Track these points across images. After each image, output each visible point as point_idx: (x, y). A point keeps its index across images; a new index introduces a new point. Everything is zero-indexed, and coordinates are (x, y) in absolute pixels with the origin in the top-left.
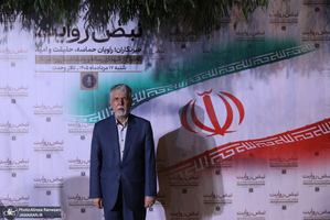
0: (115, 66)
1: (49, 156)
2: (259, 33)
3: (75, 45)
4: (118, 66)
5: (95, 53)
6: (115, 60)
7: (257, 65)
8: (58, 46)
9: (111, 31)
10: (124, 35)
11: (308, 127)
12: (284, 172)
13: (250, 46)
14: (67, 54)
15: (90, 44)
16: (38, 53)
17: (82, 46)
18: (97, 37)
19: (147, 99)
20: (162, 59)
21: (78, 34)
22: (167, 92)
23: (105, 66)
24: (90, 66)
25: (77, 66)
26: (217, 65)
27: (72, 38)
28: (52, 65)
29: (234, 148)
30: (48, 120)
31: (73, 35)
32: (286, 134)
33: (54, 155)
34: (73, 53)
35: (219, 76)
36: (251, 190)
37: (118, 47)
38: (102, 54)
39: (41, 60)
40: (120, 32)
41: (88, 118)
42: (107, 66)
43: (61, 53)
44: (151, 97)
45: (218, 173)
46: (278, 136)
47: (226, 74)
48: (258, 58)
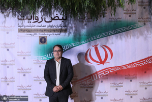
0: (55, 33)
1: (24, 75)
2: (119, 18)
3: (36, 24)
4: (56, 33)
5: (46, 28)
6: (55, 31)
7: (118, 33)
8: (29, 24)
9: (53, 17)
10: (59, 19)
11: (141, 60)
12: (131, 81)
13: (115, 24)
14: (33, 28)
15: (44, 23)
16: (19, 28)
17: (40, 24)
18: (46, 20)
19: (70, 49)
20: (76, 30)
21: (38, 19)
22: (78, 45)
23: (50, 33)
24: (43, 33)
25: (38, 33)
26: (101, 33)
27: (35, 20)
28: (26, 33)
29: (109, 70)
30: (24, 58)
31: (36, 19)
32: (132, 63)
33: (27, 75)
34: (35, 28)
35: (101, 38)
36: (117, 89)
37: (56, 25)
38: (49, 28)
39: (21, 31)
40: (57, 18)
41: (43, 57)
42: (51, 33)
43: (30, 28)
44: (71, 48)
45: (102, 82)
46: (128, 64)
47: (105, 37)
48: (119, 30)
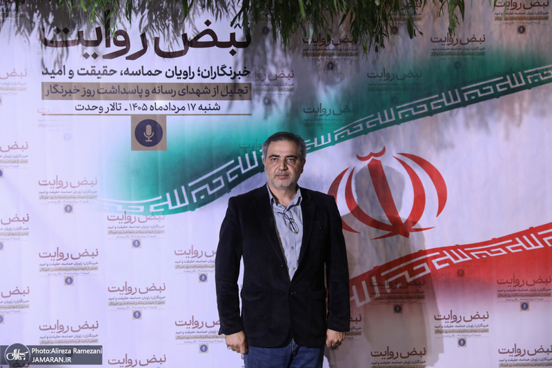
0: (198, 103)
2: (473, 40)
3: (120, 63)
4: (205, 104)
5: (161, 79)
6: (198, 92)
7: (471, 102)
8: (88, 64)
10: (215, 43)
12: (525, 307)
13: (457, 65)
14: (105, 79)
15: (151, 60)
16: (47, 79)
17: (134, 65)
18: (163, 47)
21: (127, 43)
23: (179, 103)
24: (149, 103)
25: (125, 104)
26: (395, 101)
27: (114, 48)
28: (75, 103)
29: (428, 261)
30: (68, 209)
31: (117, 43)
32: (527, 233)
33: (79, 278)
34: (116, 79)
36: (462, 343)
37: (205, 67)
38: (174, 80)
39: (53, 91)
40: (207, 38)
41: (147, 206)
42: (184, 103)
43: (93, 79)
45: (398, 309)
46: (512, 237)
47: (412, 118)
48: (472, 89)
